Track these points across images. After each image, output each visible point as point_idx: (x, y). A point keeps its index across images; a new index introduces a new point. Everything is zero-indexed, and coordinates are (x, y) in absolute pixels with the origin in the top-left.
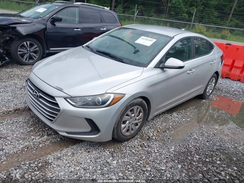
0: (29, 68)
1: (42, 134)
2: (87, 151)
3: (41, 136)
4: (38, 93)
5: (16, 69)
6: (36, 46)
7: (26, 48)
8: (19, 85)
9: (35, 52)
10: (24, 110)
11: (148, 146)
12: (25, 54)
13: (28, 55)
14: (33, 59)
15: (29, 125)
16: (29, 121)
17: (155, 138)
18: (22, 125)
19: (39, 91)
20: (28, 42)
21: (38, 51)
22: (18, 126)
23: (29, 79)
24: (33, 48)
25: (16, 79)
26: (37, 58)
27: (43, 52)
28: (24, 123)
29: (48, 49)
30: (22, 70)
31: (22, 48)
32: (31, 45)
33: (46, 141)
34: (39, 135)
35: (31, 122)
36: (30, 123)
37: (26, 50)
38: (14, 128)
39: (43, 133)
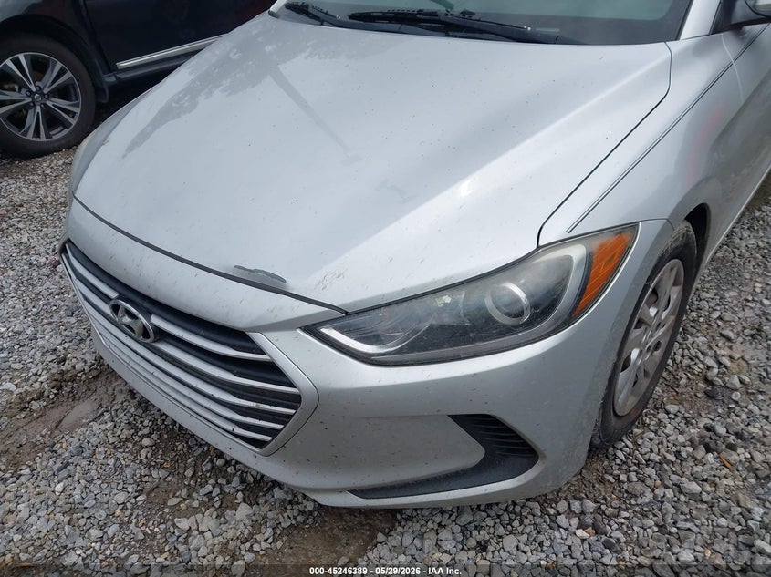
0: (61, 162)
1: (217, 490)
2: (472, 543)
3: (217, 505)
4: (140, 316)
5: (11, 181)
6: (59, 65)
7: (22, 86)
8: (42, 249)
9: (63, 92)
10: (95, 373)
11: (738, 435)
12: (26, 107)
13: (38, 109)
14: (65, 125)
15: (144, 453)
16: (137, 430)
17: (742, 382)
18: (111, 462)
19: (146, 305)
20: (21, 57)
21: (73, 85)
22: (93, 473)
23: (69, 241)
24: (49, 76)
25: (21, 225)
26: (77, 117)
27: (94, 85)
28: (116, 448)
29: (112, 69)
30: (36, 177)
31: (6, 86)
32: (39, 67)
33: (251, 535)
34: (206, 499)
35: (149, 435)
36: (146, 442)
37: (24, 91)
38: (78, 490)
39: (221, 486)
